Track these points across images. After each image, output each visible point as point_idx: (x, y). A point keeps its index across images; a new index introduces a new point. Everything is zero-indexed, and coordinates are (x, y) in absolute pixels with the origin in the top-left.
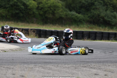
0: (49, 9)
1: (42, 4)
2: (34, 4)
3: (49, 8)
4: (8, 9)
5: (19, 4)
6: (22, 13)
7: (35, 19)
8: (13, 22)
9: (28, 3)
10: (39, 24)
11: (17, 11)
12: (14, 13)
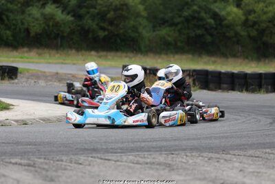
0: (271, 25)
1: (256, 15)
2: (236, 14)
3: (270, 22)
4: (179, 27)
5: (203, 14)
6: (211, 35)
7: (240, 48)
8: (190, 56)
9: (223, 13)
10: (250, 58)
11: (199, 32)
12: (192, 34)
